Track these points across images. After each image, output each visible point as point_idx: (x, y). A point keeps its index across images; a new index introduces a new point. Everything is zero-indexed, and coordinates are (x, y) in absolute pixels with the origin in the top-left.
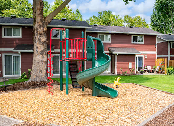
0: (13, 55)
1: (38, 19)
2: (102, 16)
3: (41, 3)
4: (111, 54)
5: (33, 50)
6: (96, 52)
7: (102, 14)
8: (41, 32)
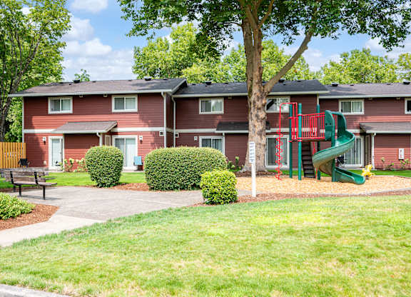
0: (212, 137)
1: (255, 90)
2: (349, 61)
3: (260, 68)
4: (363, 134)
5: (248, 129)
6: (337, 131)
7: (349, 57)
8: (260, 106)
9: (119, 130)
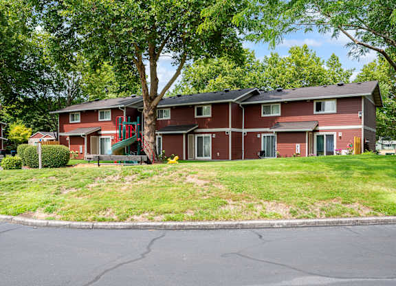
9: (102, 132)
